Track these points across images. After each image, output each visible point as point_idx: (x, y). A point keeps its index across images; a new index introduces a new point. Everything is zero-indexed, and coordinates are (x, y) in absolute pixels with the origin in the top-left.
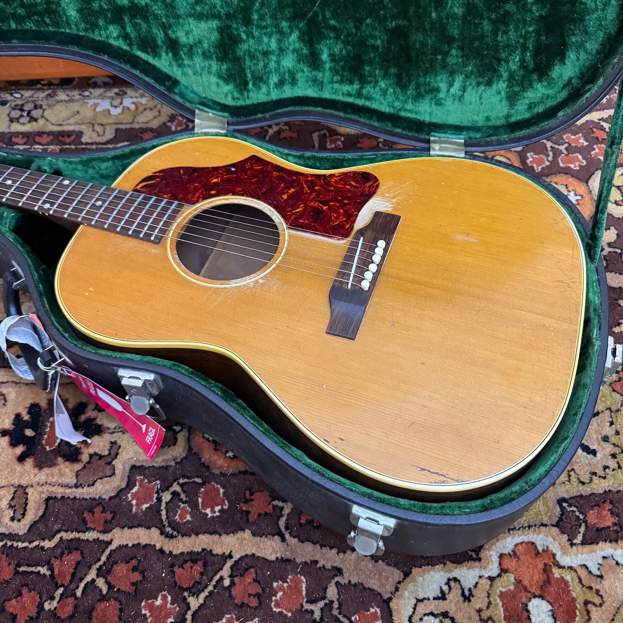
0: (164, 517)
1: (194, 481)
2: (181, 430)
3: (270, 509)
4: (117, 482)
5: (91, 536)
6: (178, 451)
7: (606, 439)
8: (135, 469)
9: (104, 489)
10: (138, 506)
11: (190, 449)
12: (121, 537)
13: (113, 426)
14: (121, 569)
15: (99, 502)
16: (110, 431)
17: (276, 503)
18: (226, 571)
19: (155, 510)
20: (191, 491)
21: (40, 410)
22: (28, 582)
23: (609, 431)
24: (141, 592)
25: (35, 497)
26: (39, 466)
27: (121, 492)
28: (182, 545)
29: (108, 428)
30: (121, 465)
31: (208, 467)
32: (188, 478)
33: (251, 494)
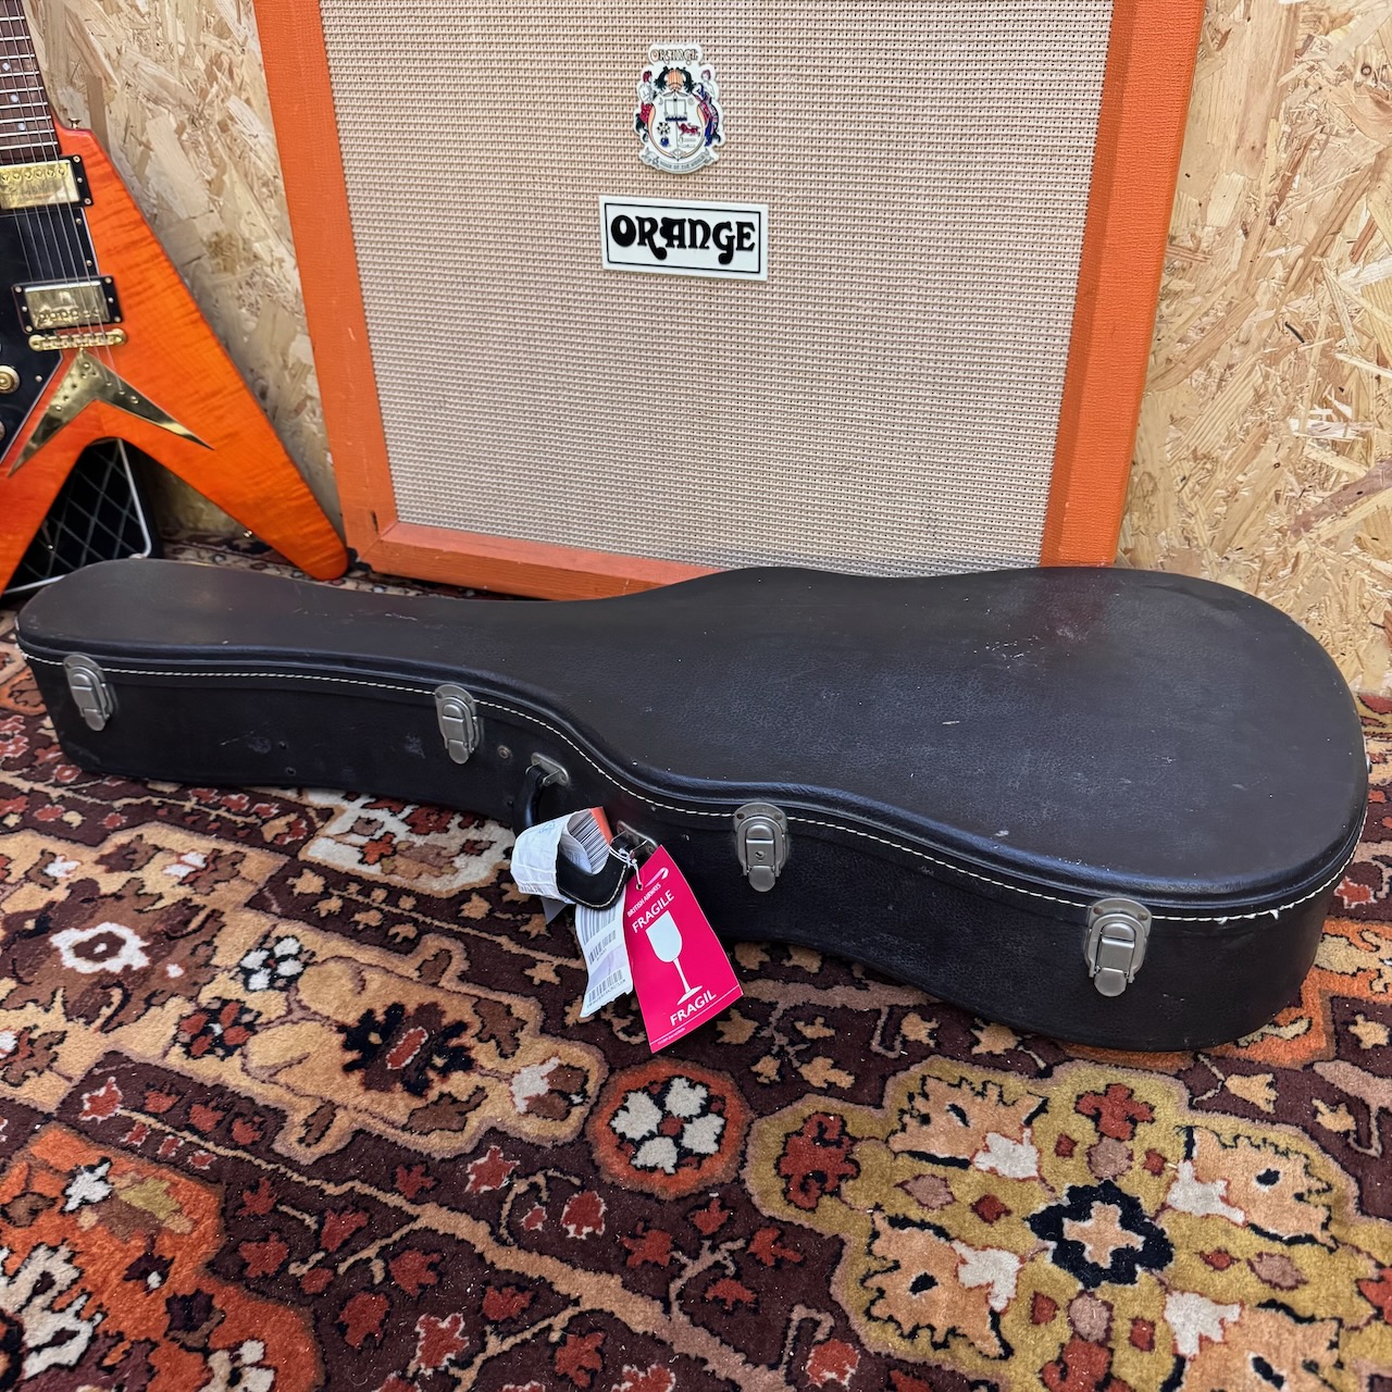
0: (505, 1213)
1: (569, 1181)
2: (581, 1104)
3: (665, 1261)
4: (461, 1142)
5: (393, 1200)
6: (565, 1130)
7: (1312, 1367)
8: (494, 1134)
9: (439, 1144)
10: (475, 1183)
11: (582, 1134)
12: (433, 1217)
13: (490, 1067)
14: (413, 1260)
15: (424, 1160)
16: (483, 1072)
17: (678, 1255)
18: (560, 1321)
19: (497, 1198)
20: (559, 1191)
21: (403, 1014)
22: (281, 1227)
23: (1325, 1358)
24: (428, 1301)
25: (342, 1123)
26: (368, 1085)
27: (461, 1158)
28: (511, 1260)
29: (482, 1067)
30: (475, 1121)
31: (597, 1169)
32: (562, 1172)
33: (646, 1229)
